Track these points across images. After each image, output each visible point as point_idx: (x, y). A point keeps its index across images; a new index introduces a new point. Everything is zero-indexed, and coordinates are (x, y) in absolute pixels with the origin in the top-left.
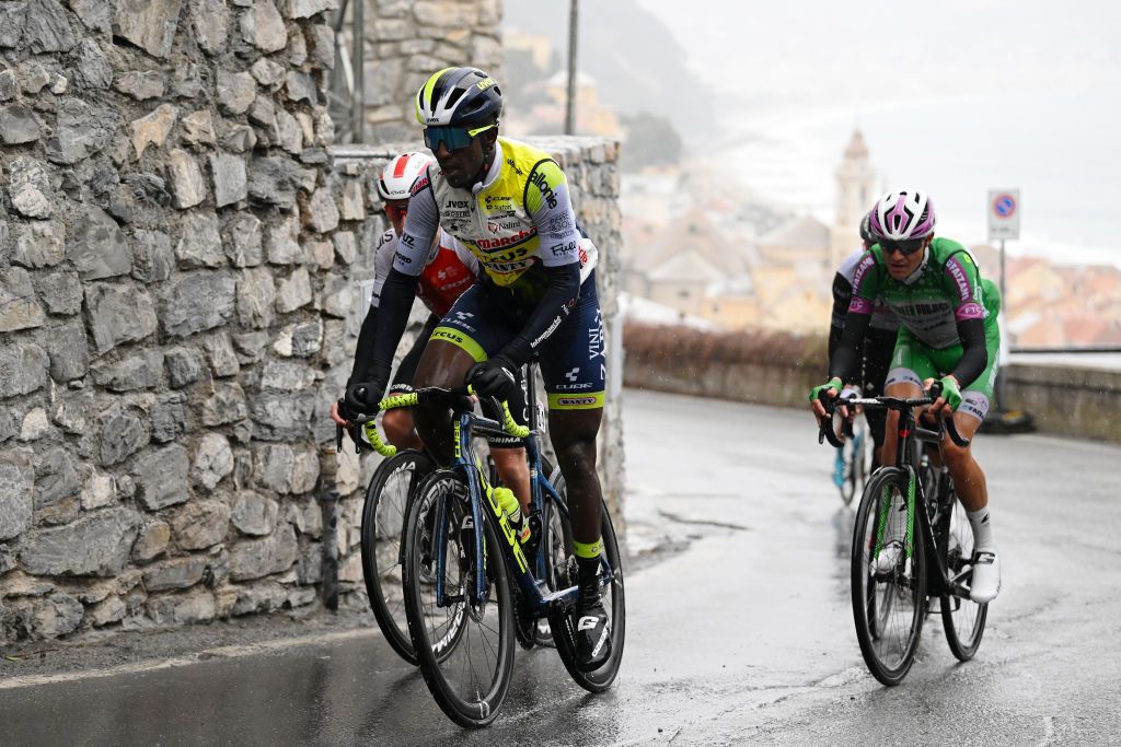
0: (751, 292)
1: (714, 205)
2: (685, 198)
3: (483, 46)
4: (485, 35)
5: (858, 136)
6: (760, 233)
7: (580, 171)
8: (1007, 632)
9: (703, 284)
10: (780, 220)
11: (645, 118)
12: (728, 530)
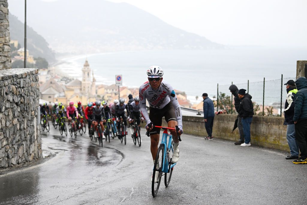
0: (65, 96)
1: (56, 77)
2: (49, 76)
3: (6, 47)
4: (6, 45)
5: (87, 62)
6: (66, 84)
7: (30, 76)
8: (123, 170)
9: (54, 95)
10: (70, 80)
11: (40, 58)
12: (64, 151)
